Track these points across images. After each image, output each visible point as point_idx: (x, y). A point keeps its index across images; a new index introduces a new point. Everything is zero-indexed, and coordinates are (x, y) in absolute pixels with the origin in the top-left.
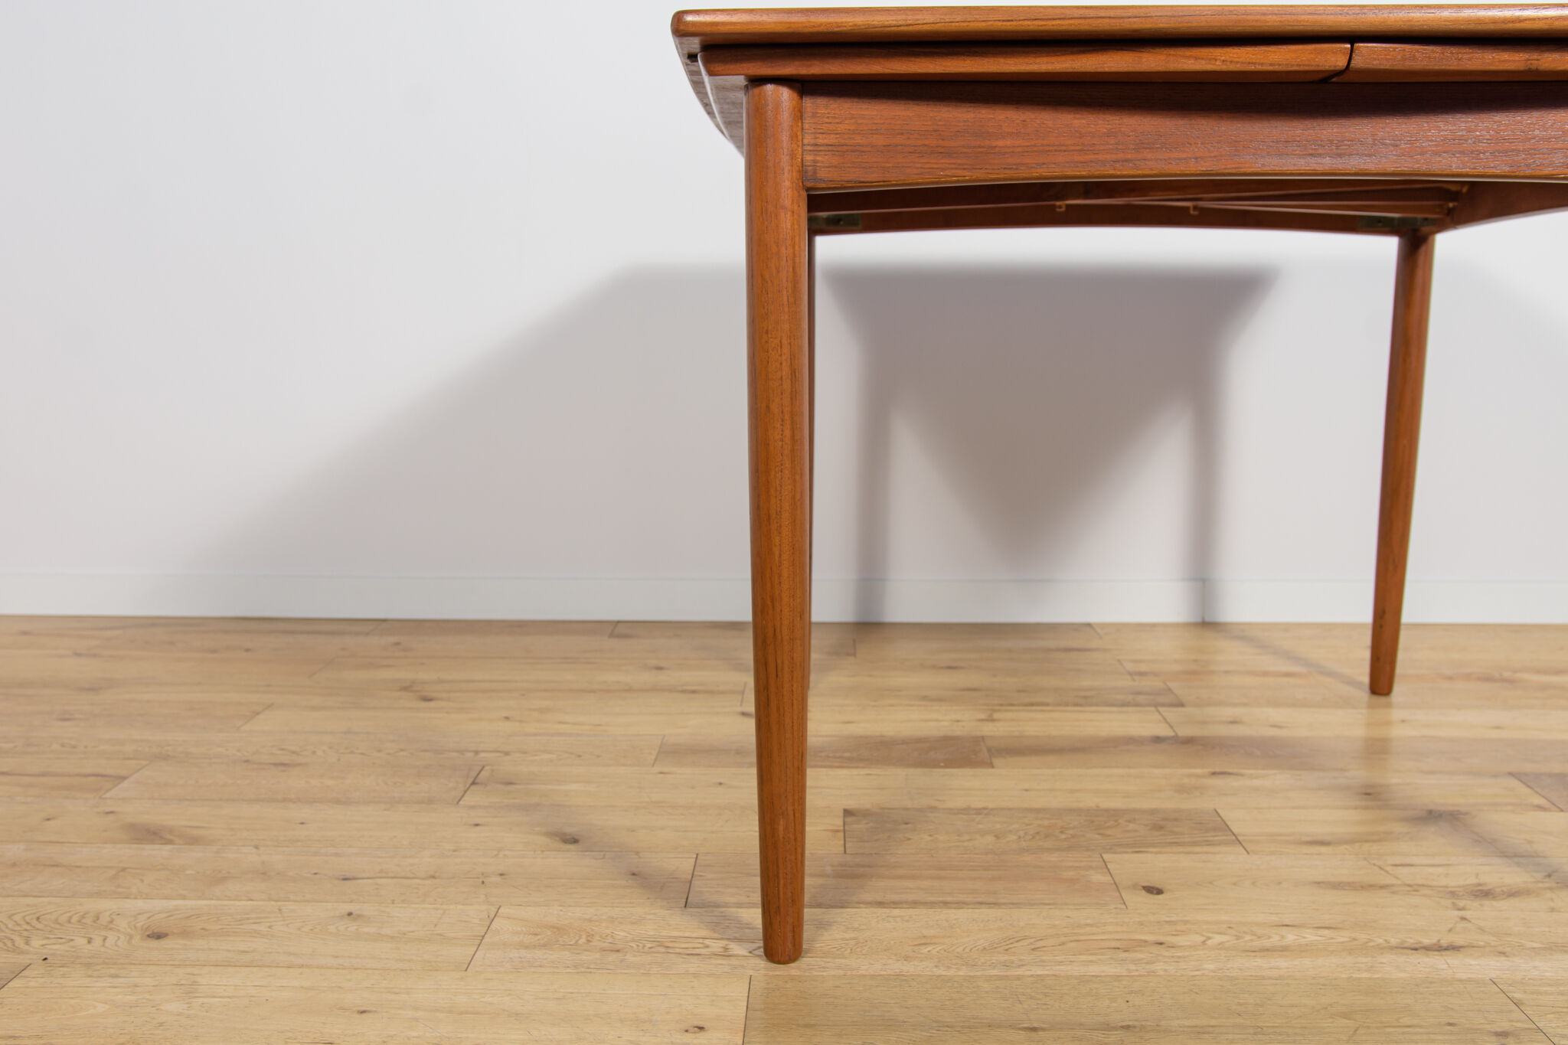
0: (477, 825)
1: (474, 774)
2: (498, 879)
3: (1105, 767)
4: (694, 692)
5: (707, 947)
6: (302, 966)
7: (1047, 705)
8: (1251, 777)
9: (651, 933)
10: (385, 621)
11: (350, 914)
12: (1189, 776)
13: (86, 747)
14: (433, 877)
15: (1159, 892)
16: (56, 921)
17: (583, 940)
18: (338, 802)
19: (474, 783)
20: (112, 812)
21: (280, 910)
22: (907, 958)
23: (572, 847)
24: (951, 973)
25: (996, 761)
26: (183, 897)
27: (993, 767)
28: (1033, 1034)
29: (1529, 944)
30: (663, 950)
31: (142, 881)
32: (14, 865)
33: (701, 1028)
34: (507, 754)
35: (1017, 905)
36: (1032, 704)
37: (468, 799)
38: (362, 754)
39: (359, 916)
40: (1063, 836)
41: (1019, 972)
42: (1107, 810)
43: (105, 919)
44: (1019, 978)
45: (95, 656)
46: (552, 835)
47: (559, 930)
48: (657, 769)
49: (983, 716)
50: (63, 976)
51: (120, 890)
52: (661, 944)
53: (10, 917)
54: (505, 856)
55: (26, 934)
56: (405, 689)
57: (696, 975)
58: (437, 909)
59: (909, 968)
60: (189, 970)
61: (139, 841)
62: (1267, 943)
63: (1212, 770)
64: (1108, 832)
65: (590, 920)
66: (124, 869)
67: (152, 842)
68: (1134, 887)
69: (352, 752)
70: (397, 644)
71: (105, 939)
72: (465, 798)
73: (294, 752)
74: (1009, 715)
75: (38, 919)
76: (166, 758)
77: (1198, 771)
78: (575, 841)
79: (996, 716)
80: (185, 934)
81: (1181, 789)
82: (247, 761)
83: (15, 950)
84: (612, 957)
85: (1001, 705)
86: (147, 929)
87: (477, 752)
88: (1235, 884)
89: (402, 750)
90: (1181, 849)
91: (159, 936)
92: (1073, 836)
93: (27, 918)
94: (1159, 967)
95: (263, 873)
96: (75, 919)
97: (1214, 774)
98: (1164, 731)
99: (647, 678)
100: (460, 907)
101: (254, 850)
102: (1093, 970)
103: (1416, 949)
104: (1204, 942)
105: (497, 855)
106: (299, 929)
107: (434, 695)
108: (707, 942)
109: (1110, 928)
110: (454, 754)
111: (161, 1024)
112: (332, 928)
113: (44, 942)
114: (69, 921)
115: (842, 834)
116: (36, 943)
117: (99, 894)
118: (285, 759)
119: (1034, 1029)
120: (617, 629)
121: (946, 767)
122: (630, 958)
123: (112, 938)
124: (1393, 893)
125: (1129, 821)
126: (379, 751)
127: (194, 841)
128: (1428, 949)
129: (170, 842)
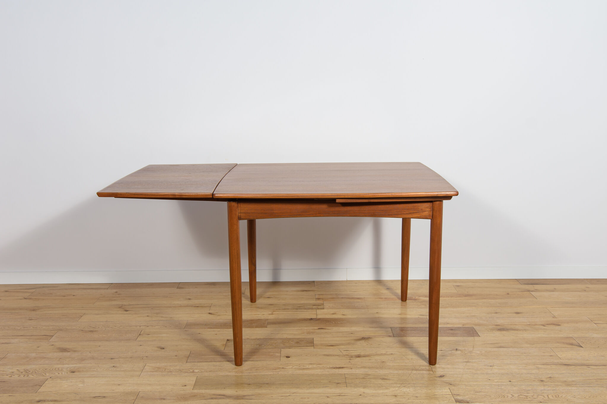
0: (141, 345)
1: (140, 332)
2: (146, 358)
3: (294, 327)
4: (198, 307)
5: (190, 371)
6: (105, 377)
7: (288, 309)
8: (328, 329)
9: (178, 368)
10: (112, 283)
11: (114, 366)
12: (312, 329)
13: (39, 328)
14: (131, 358)
15: (289, 357)
16: (50, 370)
17: (164, 370)
18: (107, 341)
19: (140, 335)
20: (53, 345)
21: (98, 366)
22: (230, 372)
23: (163, 350)
24: (238, 375)
25: (268, 326)
26: (76, 364)
27: (267, 327)
28: (249, 385)
29: (358, 367)
30: (180, 371)
31: (66, 361)
32: (35, 358)
33: (186, 386)
34: (148, 326)
35: (257, 361)
36: (285, 309)
37: (139, 339)
38: (111, 327)
39: (116, 367)
40: (275, 345)
41: (252, 374)
42: (288, 339)
43: (60, 369)
44: (251, 375)
45: (30, 299)
46: (158, 347)
47: (159, 368)
48: (185, 330)
49: (270, 313)
50: (56, 380)
51: (62, 363)
52: (180, 370)
53: (39, 369)
54: (147, 353)
55: (44, 373)
56: (120, 308)
57: (186, 376)
58: (133, 365)
59: (229, 374)
60: (82, 378)
61: (62, 352)
62: (305, 367)
63: (319, 328)
64: (286, 344)
65: (166, 366)
66: (61, 358)
67: (65, 352)
68: (284, 356)
69: (108, 327)
70: (117, 292)
71: (62, 373)
72: (138, 339)
73: (94, 328)
74: (278, 312)
75: (46, 369)
76: (61, 330)
77: (316, 328)
78: (164, 349)
79: (274, 313)
80: (79, 371)
81: (309, 333)
82: (82, 330)
83: (43, 376)
84: (170, 373)
85: (277, 309)
86: (70, 371)
87: (140, 326)
88: (306, 355)
89: (121, 326)
90: (300, 348)
91: (74, 372)
92: (277, 345)
93: (44, 369)
94: (280, 373)
95: (93, 358)
96: (54, 369)
97: (319, 329)
98: (314, 317)
99: (186, 302)
100: (138, 364)
101: (89, 353)
102: (267, 373)
103: (334, 368)
104: (292, 368)
105: (145, 353)
106: (103, 370)
107: (128, 309)
108: (190, 370)
109: (274, 365)
110: (135, 327)
111: (79, 388)
112: (110, 369)
113: (49, 374)
114: (53, 370)
115: (225, 345)
116: (48, 374)
117: (57, 364)
118: (92, 329)
119: (250, 384)
120: (180, 286)
121: (256, 328)
122: (173, 373)
123: (63, 373)
124: (339, 357)
125: (292, 341)
126: (115, 326)
127: (75, 351)
128: (337, 368)
129: (69, 352)
